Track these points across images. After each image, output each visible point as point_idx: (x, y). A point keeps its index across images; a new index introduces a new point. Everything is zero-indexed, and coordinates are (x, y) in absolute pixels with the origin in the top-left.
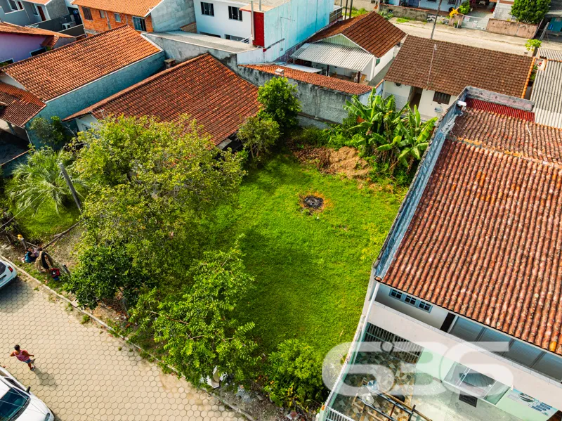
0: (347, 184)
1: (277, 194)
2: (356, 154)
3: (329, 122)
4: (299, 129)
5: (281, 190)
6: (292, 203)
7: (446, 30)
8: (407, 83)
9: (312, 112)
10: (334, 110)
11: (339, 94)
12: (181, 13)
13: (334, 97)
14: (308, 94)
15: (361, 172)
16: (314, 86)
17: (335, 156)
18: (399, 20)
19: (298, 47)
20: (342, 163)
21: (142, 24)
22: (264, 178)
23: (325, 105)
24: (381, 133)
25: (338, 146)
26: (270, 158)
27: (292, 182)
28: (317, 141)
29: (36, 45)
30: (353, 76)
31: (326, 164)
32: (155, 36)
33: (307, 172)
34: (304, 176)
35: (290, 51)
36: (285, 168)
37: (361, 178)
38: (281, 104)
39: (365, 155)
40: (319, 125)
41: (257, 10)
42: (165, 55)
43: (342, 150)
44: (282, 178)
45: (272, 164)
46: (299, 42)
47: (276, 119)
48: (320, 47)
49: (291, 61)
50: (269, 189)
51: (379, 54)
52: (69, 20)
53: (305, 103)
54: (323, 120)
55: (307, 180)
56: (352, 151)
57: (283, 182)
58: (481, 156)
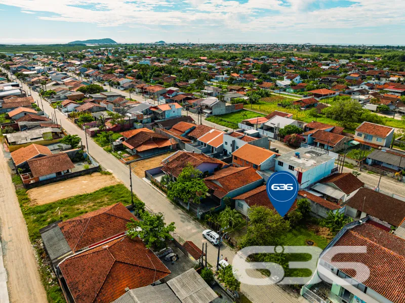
0: (323, 240)
1: (298, 238)
2: (329, 230)
3: (321, 217)
4: (310, 217)
5: (300, 237)
6: (303, 242)
7: (392, 182)
8: (356, 208)
9: (316, 212)
10: (323, 213)
11: (326, 208)
12: (271, 164)
13: (324, 209)
14: (315, 205)
15: (329, 237)
16: (317, 204)
17: (321, 229)
18: (369, 172)
19: (315, 183)
20: (323, 233)
21: (256, 167)
22: (294, 231)
23: (320, 210)
24: (338, 225)
25: (323, 226)
26: (298, 225)
27: (304, 235)
28: (316, 223)
29: (216, 166)
30: (335, 200)
31: (317, 232)
32: (261, 173)
33: (310, 233)
34: (309, 234)
35: (311, 185)
36: (302, 230)
37: (329, 239)
38: (304, 207)
39: (332, 231)
40: (318, 217)
41: (300, 171)
42: (263, 181)
43: (324, 228)
44: (301, 233)
45: (298, 227)
46: (315, 181)
47: (302, 212)
48: (324, 185)
49: (311, 189)
50: (296, 235)
51: (348, 193)
52: (222, 153)
53: (313, 208)
54: (319, 216)
55: (310, 235)
56: (328, 229)
57: (301, 234)
58: (355, 237)
